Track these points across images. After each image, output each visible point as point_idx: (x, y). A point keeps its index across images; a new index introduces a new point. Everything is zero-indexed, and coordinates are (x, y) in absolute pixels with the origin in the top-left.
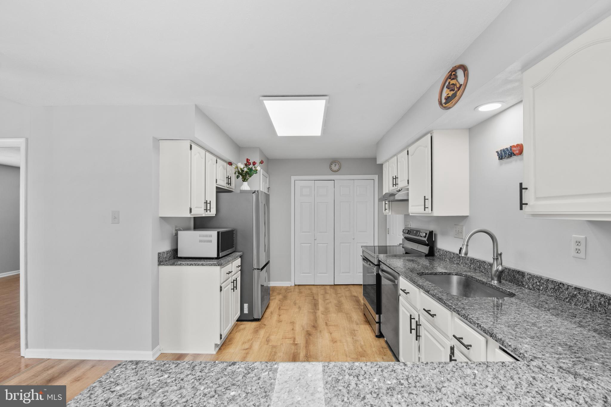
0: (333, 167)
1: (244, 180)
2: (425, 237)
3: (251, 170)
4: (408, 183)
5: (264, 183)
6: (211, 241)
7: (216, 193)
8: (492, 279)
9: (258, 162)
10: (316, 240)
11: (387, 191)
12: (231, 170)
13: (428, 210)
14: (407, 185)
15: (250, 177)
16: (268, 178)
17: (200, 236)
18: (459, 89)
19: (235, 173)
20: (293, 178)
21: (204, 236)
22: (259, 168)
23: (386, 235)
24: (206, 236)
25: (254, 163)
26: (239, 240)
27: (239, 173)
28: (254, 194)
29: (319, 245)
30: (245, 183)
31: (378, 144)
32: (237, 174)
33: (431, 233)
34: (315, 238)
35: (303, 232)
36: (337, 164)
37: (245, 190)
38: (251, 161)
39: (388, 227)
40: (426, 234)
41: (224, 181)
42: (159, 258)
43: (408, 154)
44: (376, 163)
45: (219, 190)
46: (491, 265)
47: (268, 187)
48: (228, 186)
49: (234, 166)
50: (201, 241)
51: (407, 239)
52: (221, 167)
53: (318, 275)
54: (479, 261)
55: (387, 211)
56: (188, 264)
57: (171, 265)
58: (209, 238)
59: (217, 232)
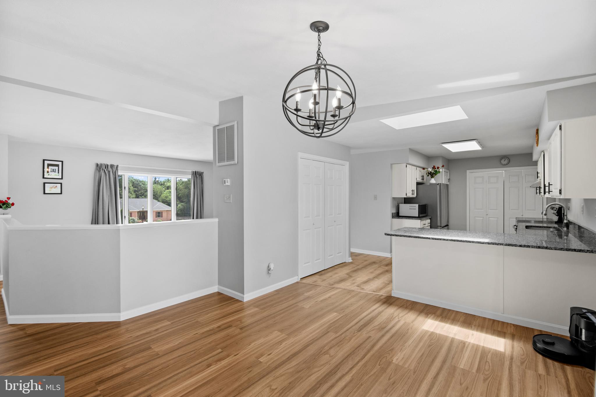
0: (503, 162)
1: (432, 177)
3: (436, 171)
5: (445, 177)
6: (415, 209)
7: (417, 185)
9: (440, 166)
10: (487, 215)
12: (424, 172)
15: (436, 175)
16: (449, 173)
17: (410, 206)
19: (427, 174)
20: (468, 171)
21: (411, 206)
22: (441, 170)
24: (413, 206)
25: (438, 168)
26: (429, 211)
27: (429, 173)
28: (438, 185)
29: (491, 219)
30: (433, 179)
32: (428, 174)
33: (560, 208)
34: (487, 214)
35: (476, 209)
36: (506, 160)
37: (433, 183)
38: (436, 167)
41: (420, 178)
42: (392, 215)
45: (418, 184)
47: (449, 178)
48: (422, 181)
49: (426, 170)
50: (410, 209)
52: (419, 171)
56: (405, 219)
57: (398, 218)
58: (414, 208)
59: (418, 205)
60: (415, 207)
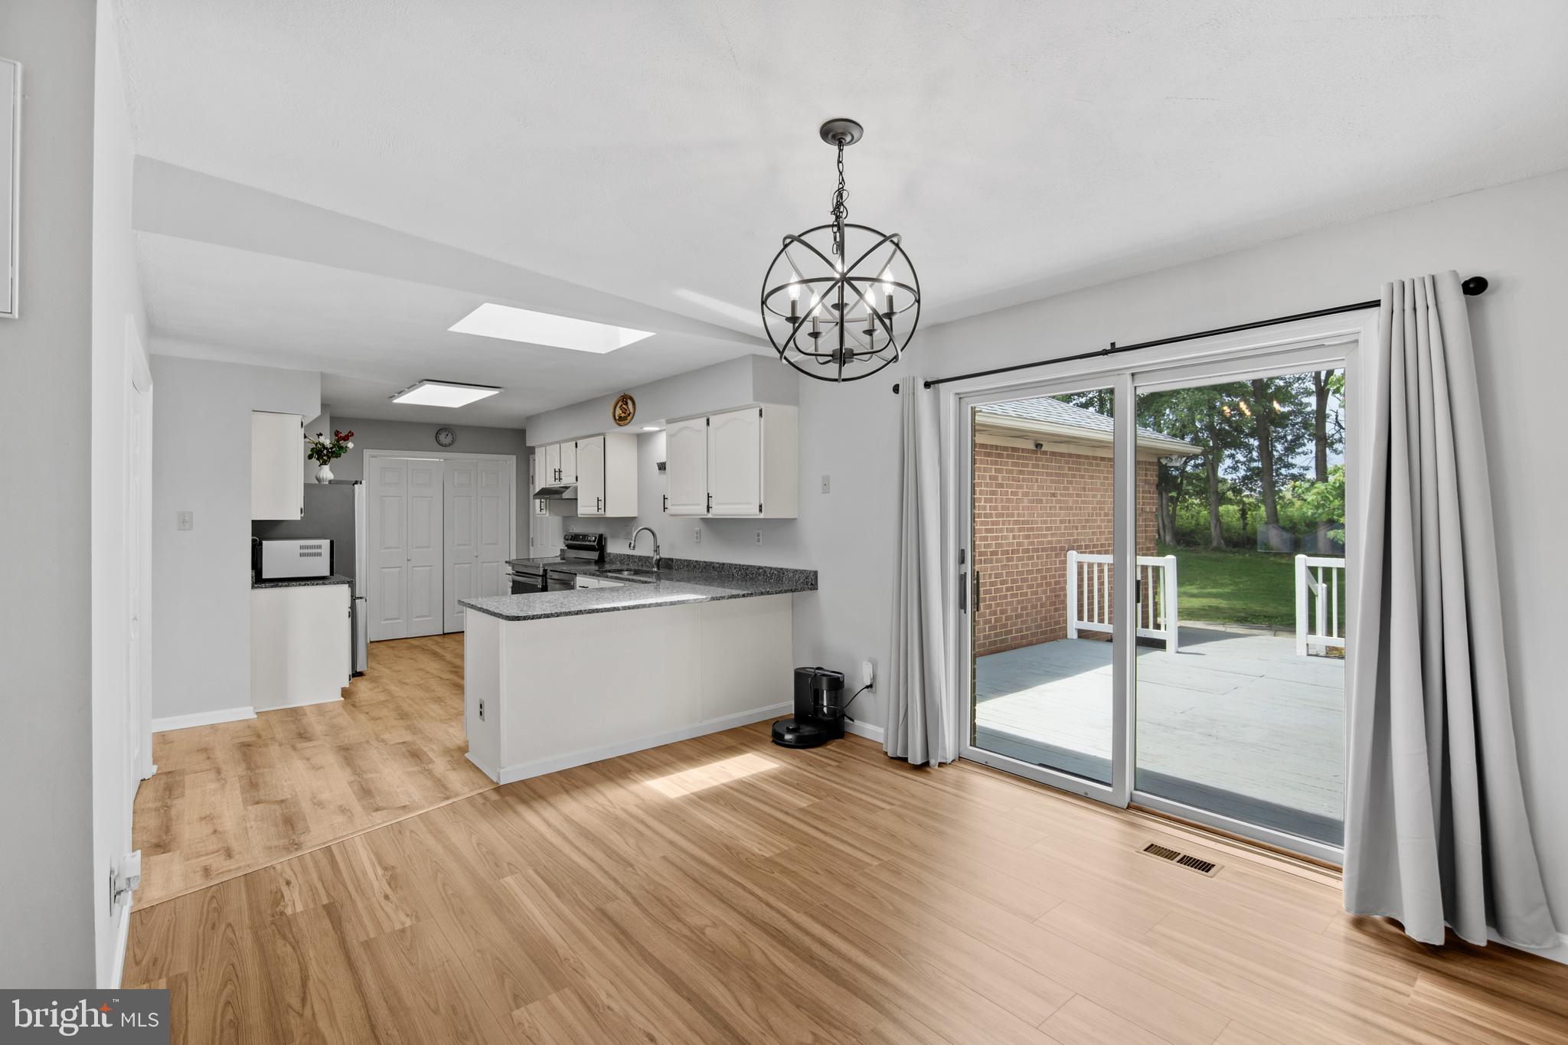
0: (442, 437)
1: (324, 462)
2: (594, 541)
4: (577, 480)
6: (324, 554)
8: (653, 567)
10: (410, 560)
11: (543, 486)
13: (601, 512)
14: (575, 481)
15: (336, 457)
17: (302, 547)
18: (629, 415)
20: (367, 453)
21: (307, 547)
22: (349, 445)
23: (529, 548)
24: (313, 547)
27: (315, 450)
28: (356, 486)
29: (414, 568)
30: (326, 468)
31: (531, 419)
33: (601, 536)
34: (409, 558)
35: (386, 548)
36: (450, 434)
37: (329, 479)
39: (531, 536)
40: (596, 538)
43: (576, 446)
44: (525, 444)
46: (653, 557)
50: (302, 555)
51: (569, 547)
53: (414, 620)
54: (645, 557)
55: (544, 512)
56: (300, 585)
57: (272, 587)
58: (318, 551)
59: (329, 541)
60: (320, 547)
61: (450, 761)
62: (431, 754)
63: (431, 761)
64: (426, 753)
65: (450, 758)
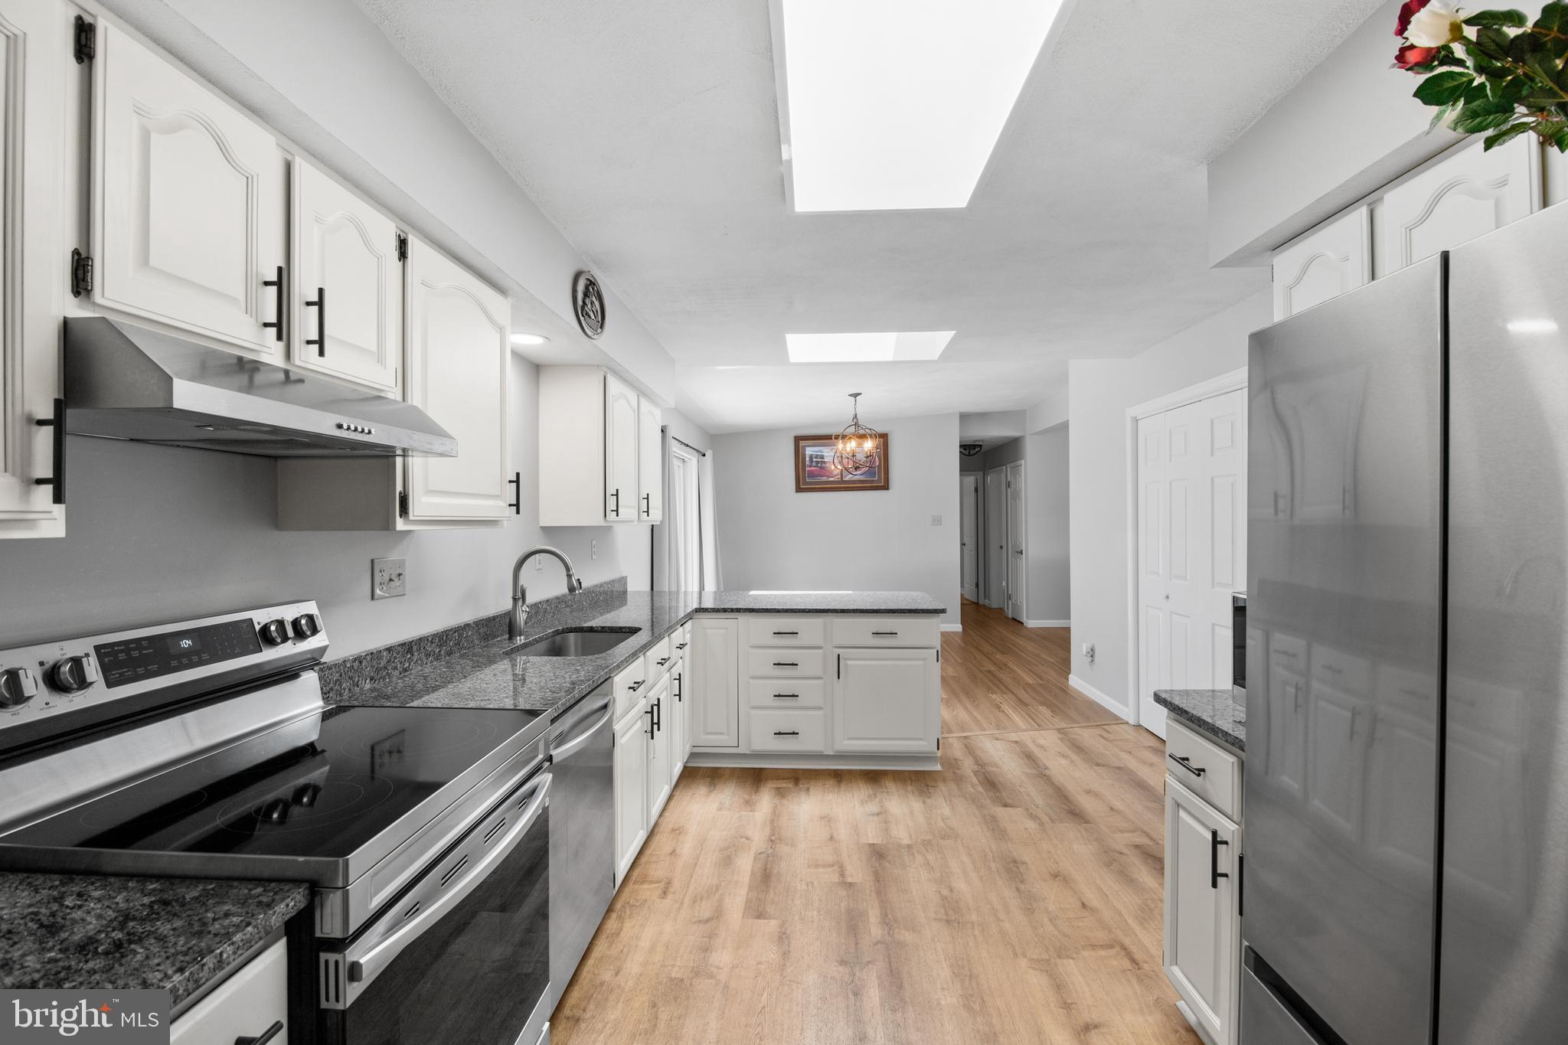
61: (957, 769)
62: (975, 781)
63: (976, 773)
64: (981, 783)
65: (957, 772)
